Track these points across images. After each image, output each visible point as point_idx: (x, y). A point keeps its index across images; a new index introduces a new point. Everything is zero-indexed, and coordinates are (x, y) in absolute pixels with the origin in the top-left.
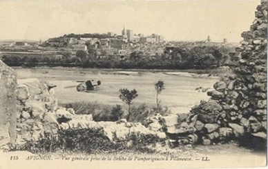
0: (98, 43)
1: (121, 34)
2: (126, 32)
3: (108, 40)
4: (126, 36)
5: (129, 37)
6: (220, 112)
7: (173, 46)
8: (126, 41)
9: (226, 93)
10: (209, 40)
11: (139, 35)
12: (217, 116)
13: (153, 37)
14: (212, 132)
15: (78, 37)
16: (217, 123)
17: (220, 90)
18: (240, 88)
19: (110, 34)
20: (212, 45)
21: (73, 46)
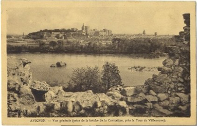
0: (64, 36)
1: (81, 30)
2: (84, 28)
3: (72, 33)
4: (84, 31)
5: (87, 31)
6: (170, 83)
7: (118, 37)
8: (85, 34)
9: (173, 68)
10: (144, 33)
11: (94, 30)
12: (167, 87)
13: (104, 31)
14: (164, 100)
15: (50, 31)
16: (167, 92)
17: (168, 66)
18: (184, 64)
19: (73, 29)
20: (146, 37)
21: (47, 38)
